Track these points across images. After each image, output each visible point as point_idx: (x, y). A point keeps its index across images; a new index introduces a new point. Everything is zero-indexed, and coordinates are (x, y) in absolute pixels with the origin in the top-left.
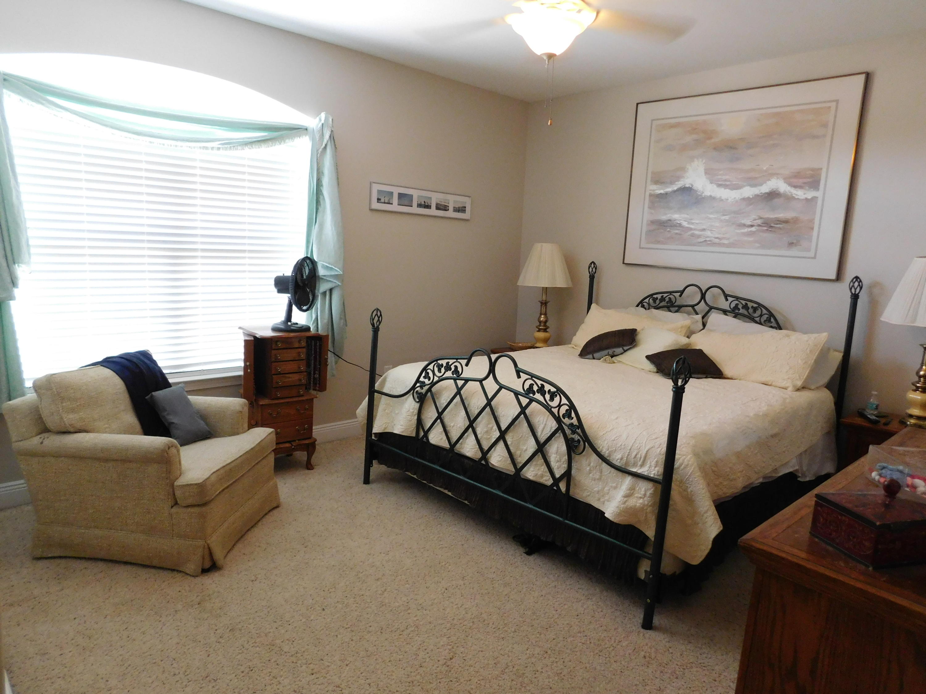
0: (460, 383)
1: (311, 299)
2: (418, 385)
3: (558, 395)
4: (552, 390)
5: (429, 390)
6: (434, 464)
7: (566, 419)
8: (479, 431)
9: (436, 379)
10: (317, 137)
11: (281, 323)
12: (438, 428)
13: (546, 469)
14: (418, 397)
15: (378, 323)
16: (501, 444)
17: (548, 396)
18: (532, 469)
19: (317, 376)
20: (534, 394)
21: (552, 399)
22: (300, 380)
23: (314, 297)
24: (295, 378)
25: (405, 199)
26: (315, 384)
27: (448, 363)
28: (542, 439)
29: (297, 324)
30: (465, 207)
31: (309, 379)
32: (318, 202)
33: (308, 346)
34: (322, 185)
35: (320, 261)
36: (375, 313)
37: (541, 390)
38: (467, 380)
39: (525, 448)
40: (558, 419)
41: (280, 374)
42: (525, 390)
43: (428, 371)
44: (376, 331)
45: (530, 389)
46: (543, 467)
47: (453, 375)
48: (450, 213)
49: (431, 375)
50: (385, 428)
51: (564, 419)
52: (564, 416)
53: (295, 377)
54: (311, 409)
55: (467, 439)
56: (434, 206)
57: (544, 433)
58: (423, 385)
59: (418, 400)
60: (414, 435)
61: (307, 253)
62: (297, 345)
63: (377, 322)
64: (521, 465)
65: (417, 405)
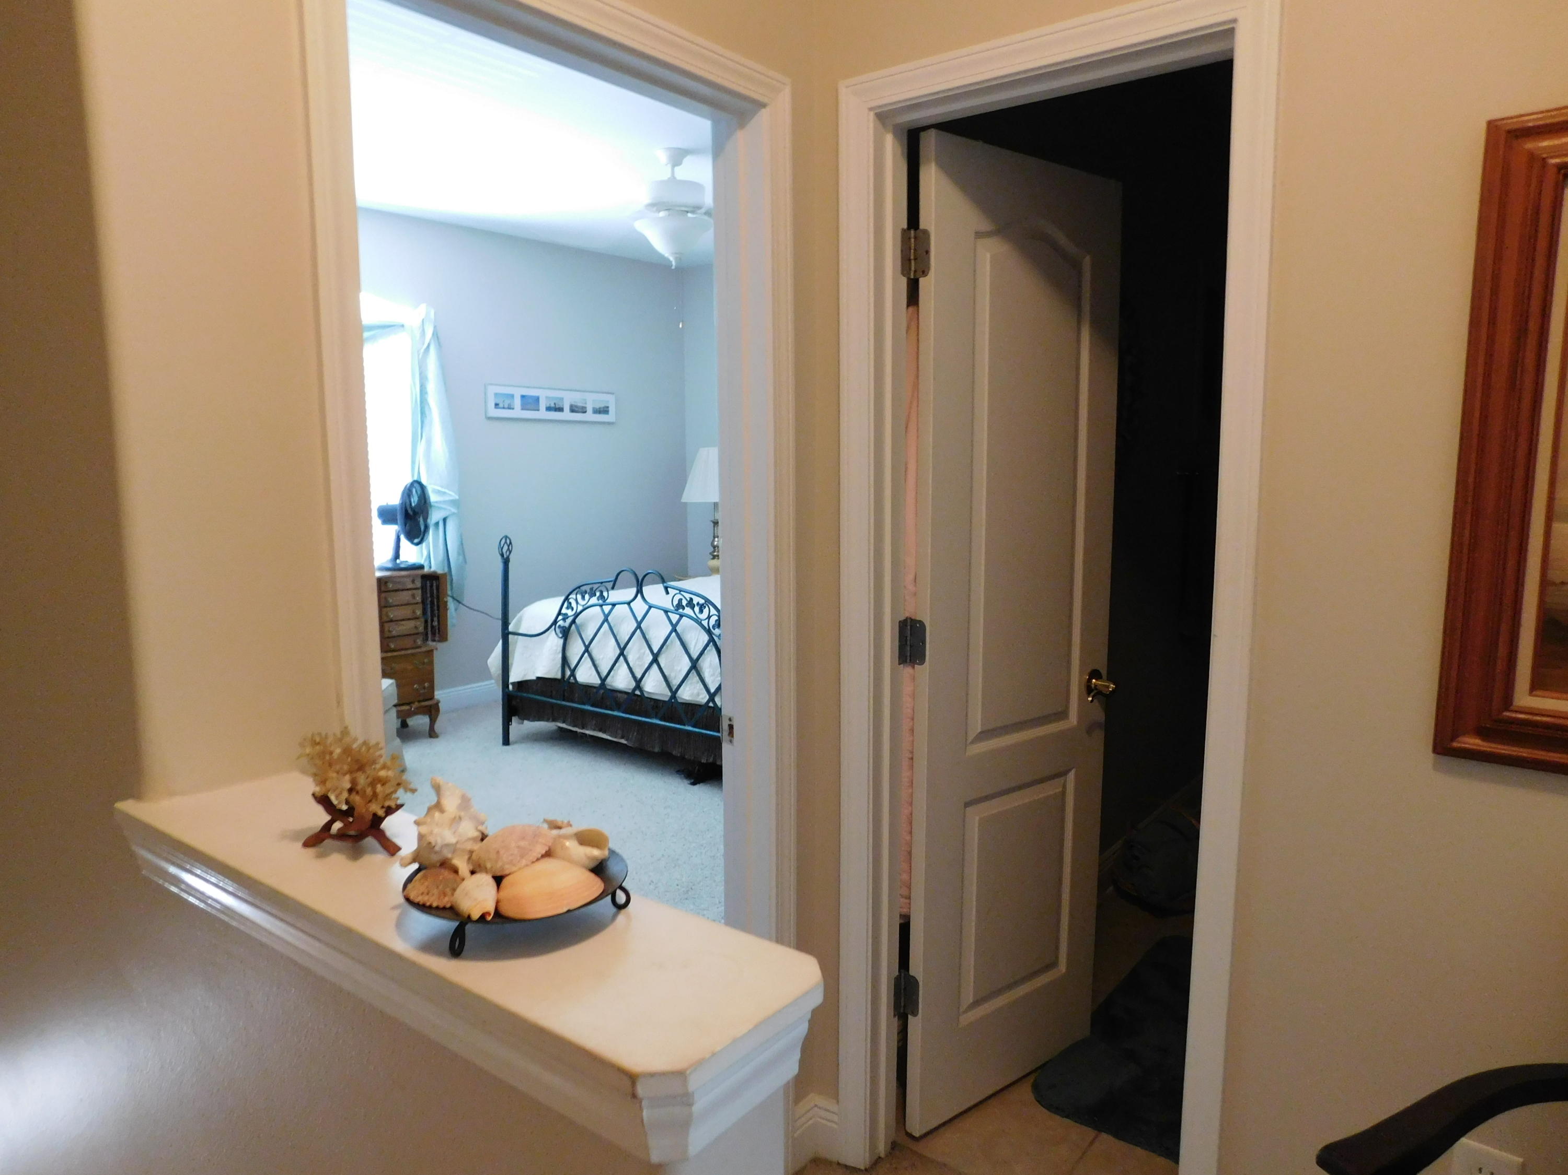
0: (607, 609)
1: (422, 528)
2: (560, 617)
3: (707, 607)
4: (700, 603)
5: (573, 622)
6: (584, 704)
7: (717, 630)
8: (630, 659)
9: (580, 608)
10: (418, 334)
11: (388, 561)
12: (586, 662)
13: (702, 686)
14: (561, 632)
15: (508, 553)
16: (655, 666)
17: (697, 609)
18: (687, 689)
19: (435, 623)
20: (684, 608)
21: (701, 611)
22: (416, 627)
23: (427, 527)
24: (408, 626)
25: (530, 403)
26: (434, 634)
27: (591, 589)
28: (695, 656)
29: (407, 562)
30: (608, 407)
31: (426, 628)
32: (423, 413)
33: (423, 588)
34: (426, 393)
35: (430, 484)
36: (503, 541)
37: (690, 604)
38: (614, 605)
39: (679, 668)
40: (709, 632)
41: (391, 621)
42: (675, 606)
43: (570, 600)
44: (506, 562)
45: (680, 606)
46: (698, 685)
47: (598, 600)
48: (590, 416)
49: (574, 604)
50: (525, 675)
51: (714, 629)
52: (713, 627)
53: (412, 624)
54: (431, 663)
55: (618, 669)
56: (567, 408)
57: (697, 649)
58: (566, 617)
59: (561, 636)
60: (559, 676)
61: (413, 476)
62: (410, 586)
63: (506, 552)
64: (675, 687)
65: (561, 641)
